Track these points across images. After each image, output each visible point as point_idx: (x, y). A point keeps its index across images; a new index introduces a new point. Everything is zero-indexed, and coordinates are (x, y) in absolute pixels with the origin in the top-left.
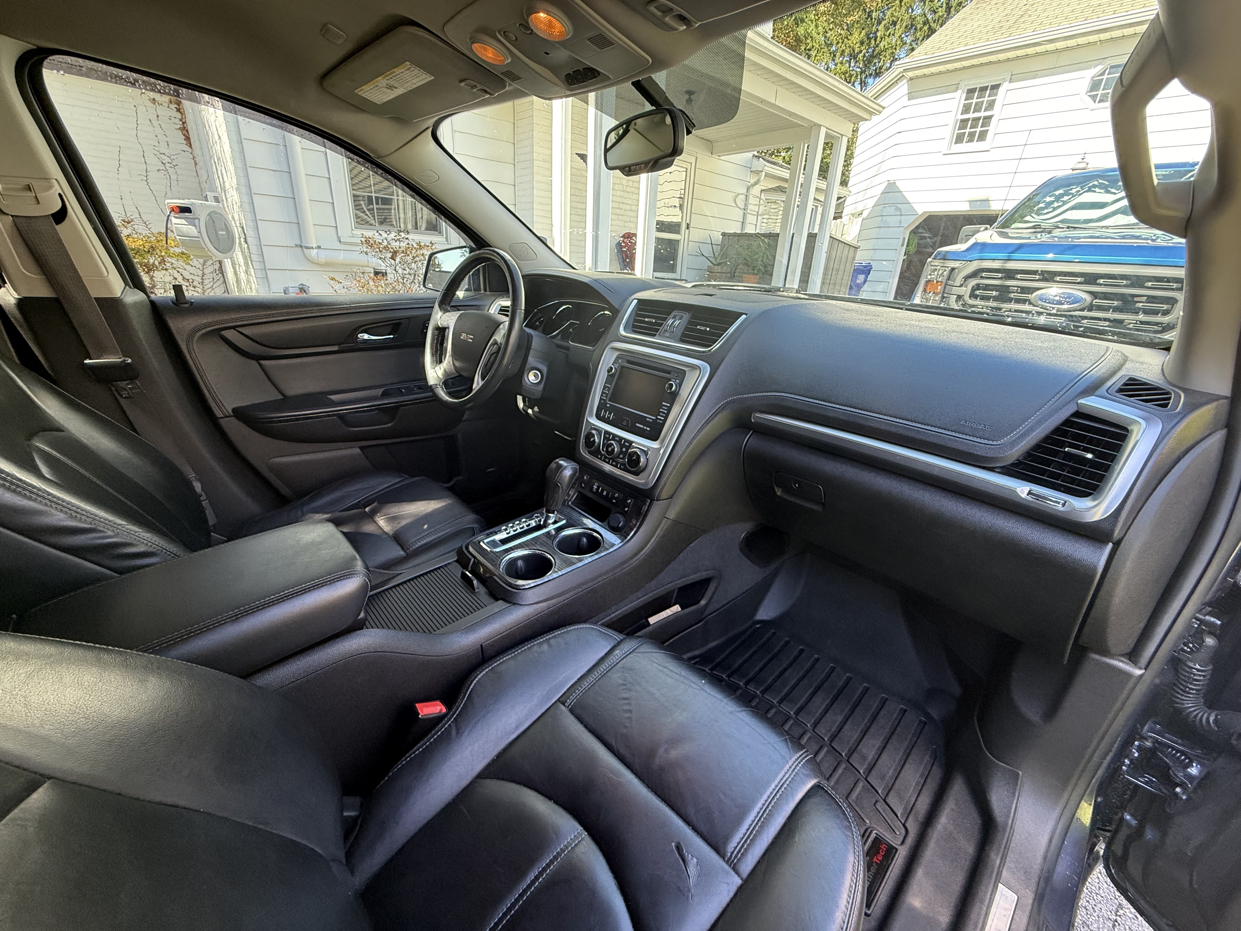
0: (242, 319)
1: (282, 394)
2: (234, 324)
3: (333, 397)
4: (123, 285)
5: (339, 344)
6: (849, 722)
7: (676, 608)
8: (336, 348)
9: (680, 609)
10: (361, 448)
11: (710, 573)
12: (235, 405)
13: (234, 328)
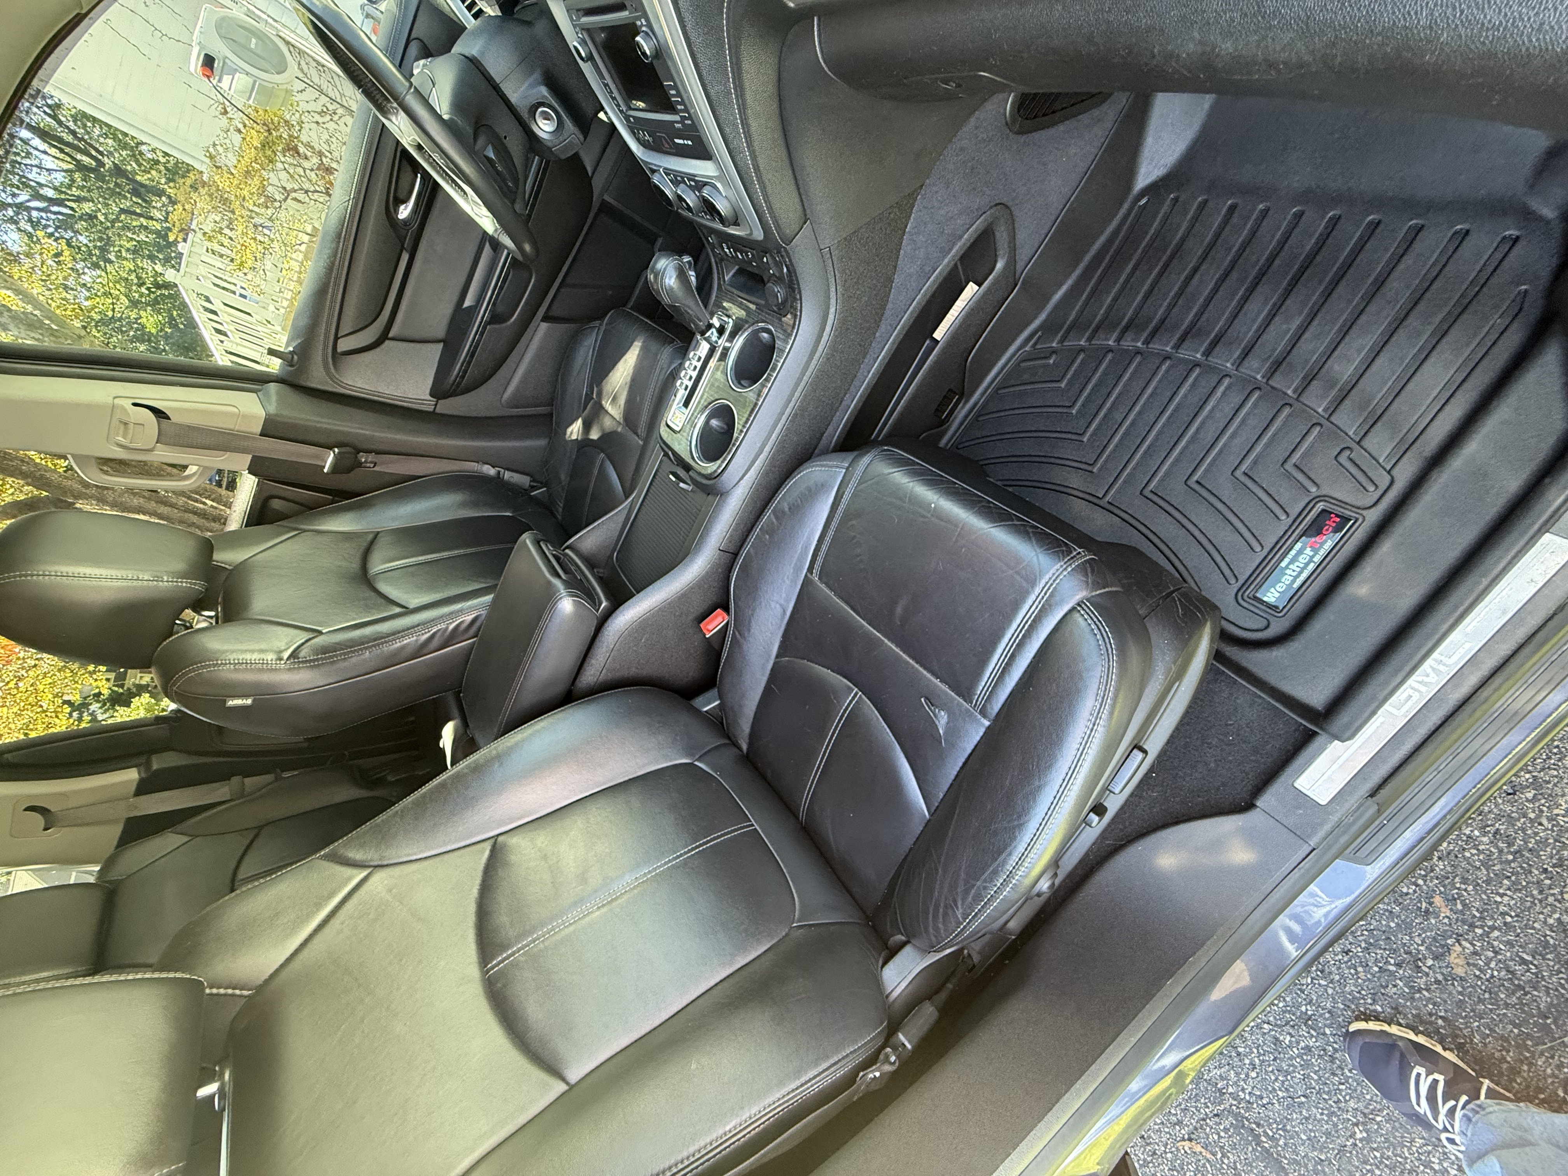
0: (328, 324)
1: (439, 341)
2: (332, 338)
3: (467, 303)
4: (254, 395)
5: (402, 249)
6: (1316, 322)
7: (971, 289)
8: (405, 257)
9: (976, 287)
10: (546, 319)
11: (979, 224)
12: (428, 391)
13: (336, 339)
